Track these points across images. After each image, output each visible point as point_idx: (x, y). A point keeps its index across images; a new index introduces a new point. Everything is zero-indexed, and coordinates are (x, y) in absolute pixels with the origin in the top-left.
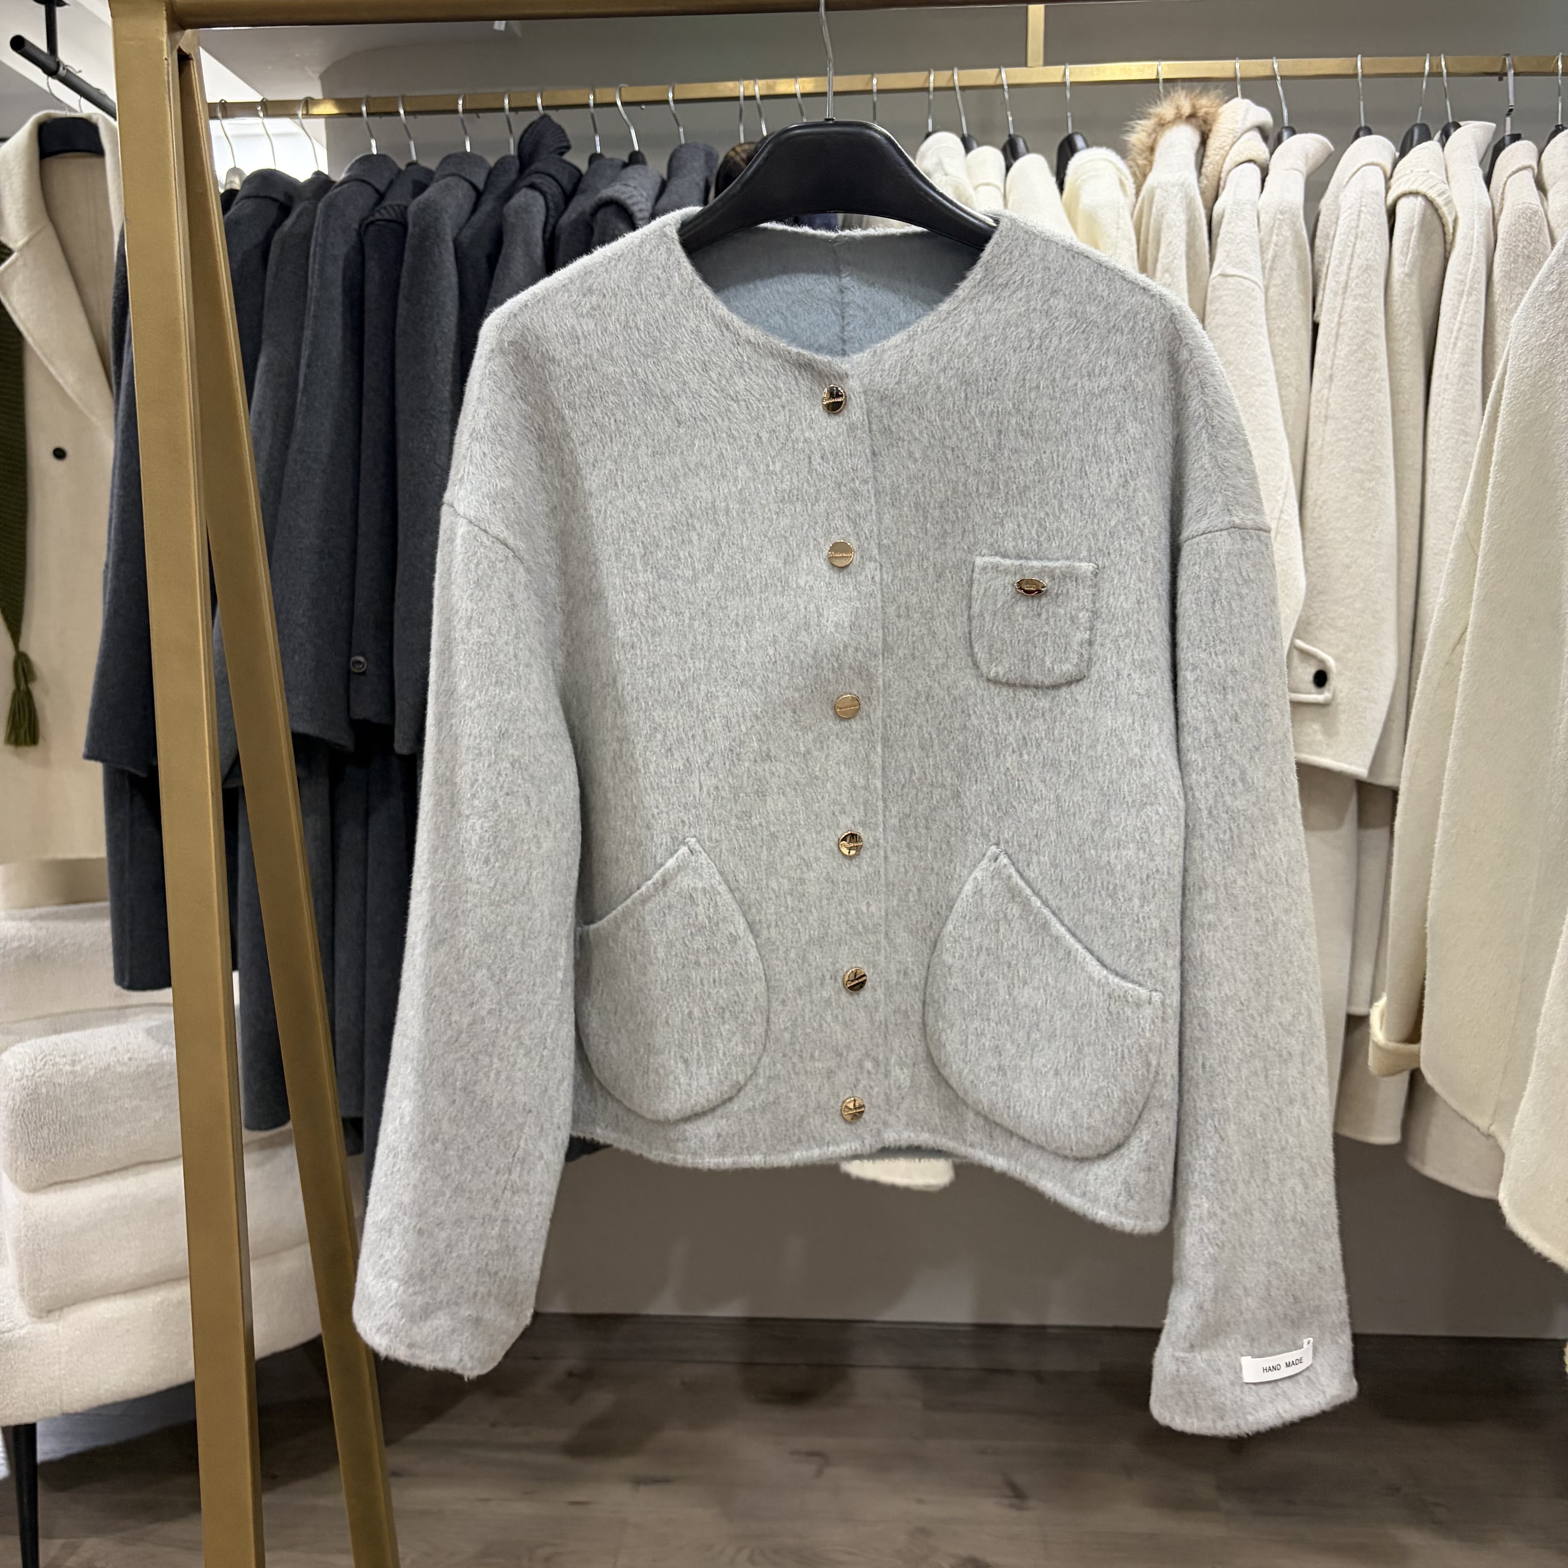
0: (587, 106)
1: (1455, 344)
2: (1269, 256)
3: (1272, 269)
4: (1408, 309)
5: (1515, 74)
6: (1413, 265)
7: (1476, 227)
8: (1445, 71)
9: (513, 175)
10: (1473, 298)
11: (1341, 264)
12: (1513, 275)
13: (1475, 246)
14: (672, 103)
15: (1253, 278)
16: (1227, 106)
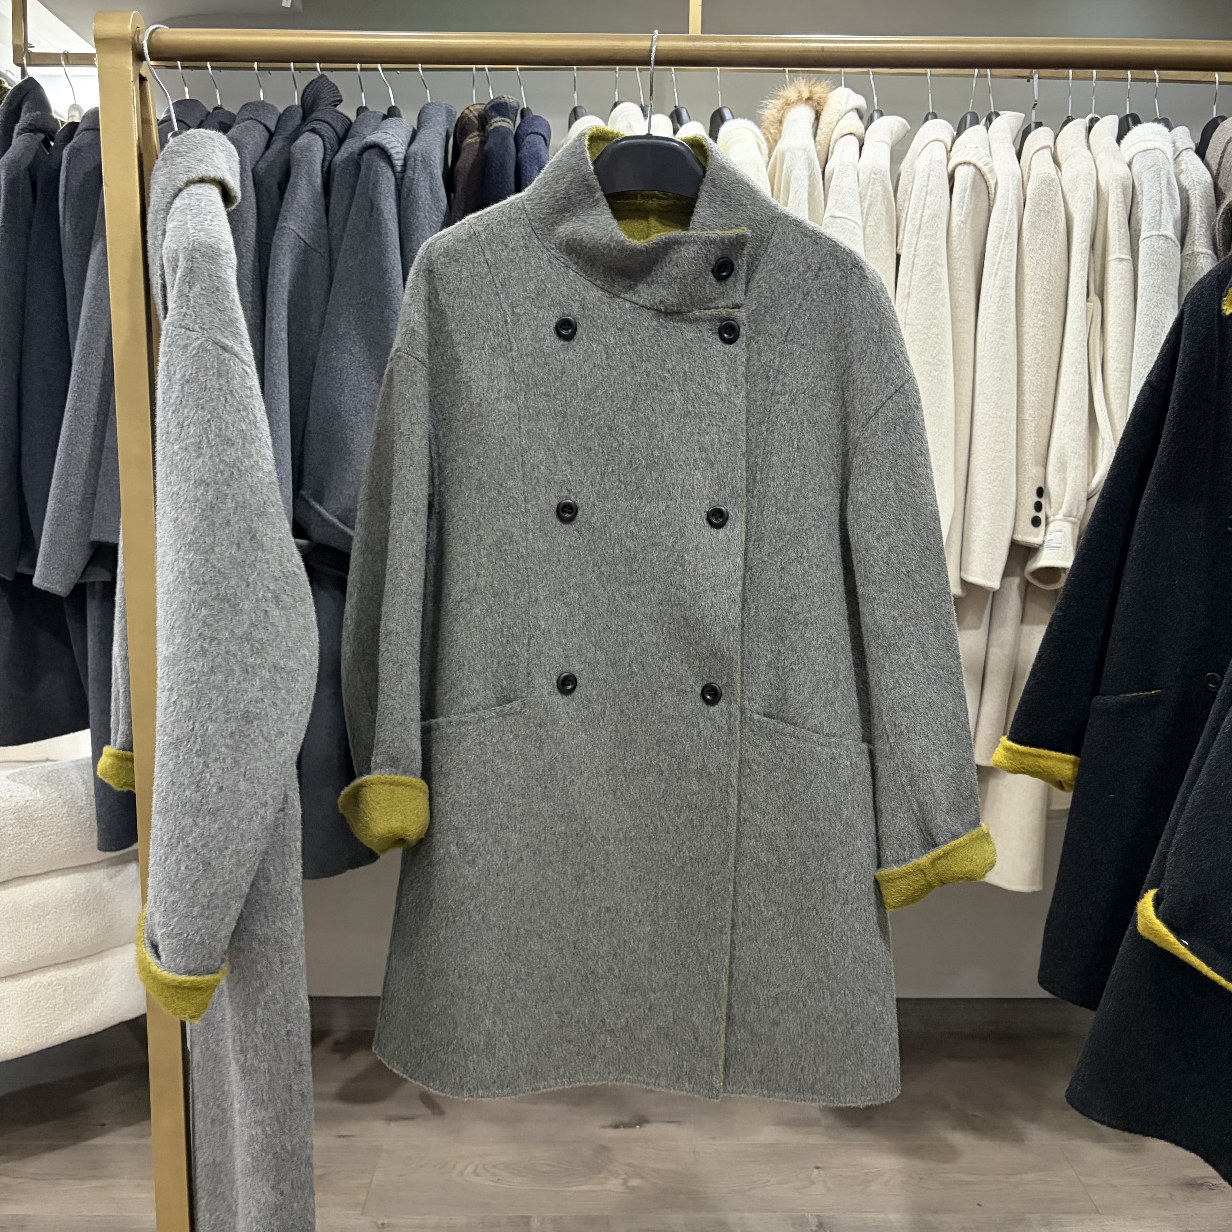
0: (355, 69)
1: (996, 273)
2: (866, 204)
3: (868, 214)
4: (963, 247)
5: (1039, 78)
6: (967, 215)
7: (1011, 189)
8: (989, 75)
9: (297, 120)
10: (1008, 241)
11: (916, 212)
12: (1037, 224)
13: (1010, 203)
14: (421, 71)
15: (854, 219)
16: (834, 92)
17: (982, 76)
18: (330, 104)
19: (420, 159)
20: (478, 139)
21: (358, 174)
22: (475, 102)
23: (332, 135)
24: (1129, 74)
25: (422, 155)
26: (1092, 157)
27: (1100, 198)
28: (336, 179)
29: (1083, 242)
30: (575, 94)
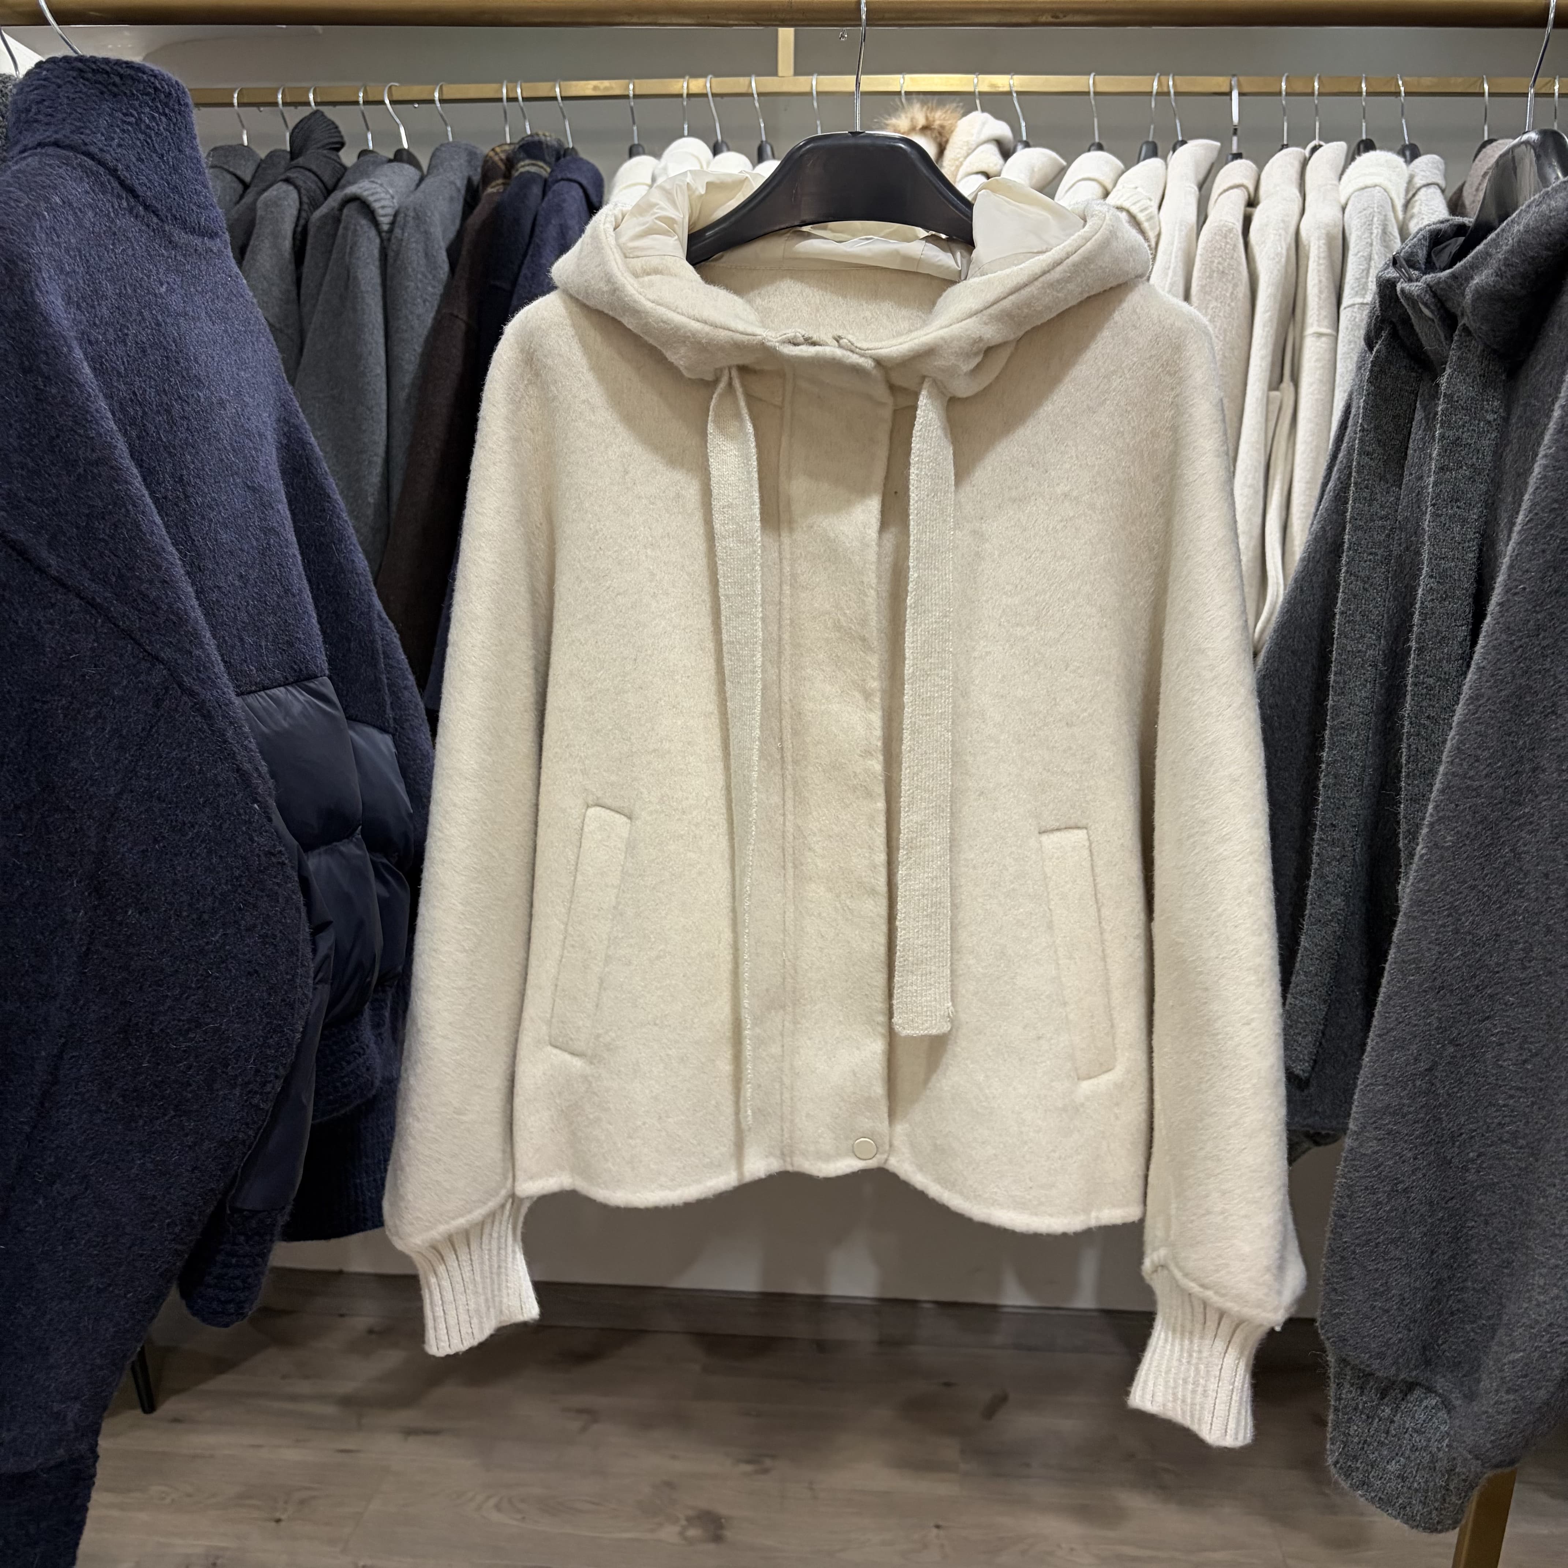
0: (357, 103)
5: (1241, 94)
7: (1176, 243)
8: (1172, 91)
12: (1208, 289)
13: (1173, 260)
14: (438, 104)
16: (965, 119)
17: (1163, 94)
18: (323, 147)
19: (412, 214)
20: (501, 188)
21: (335, 234)
22: (508, 141)
23: (314, 186)
24: (1363, 85)
25: (415, 209)
26: (1301, 200)
27: (1301, 253)
28: (310, 240)
29: (1266, 311)
30: (635, 128)
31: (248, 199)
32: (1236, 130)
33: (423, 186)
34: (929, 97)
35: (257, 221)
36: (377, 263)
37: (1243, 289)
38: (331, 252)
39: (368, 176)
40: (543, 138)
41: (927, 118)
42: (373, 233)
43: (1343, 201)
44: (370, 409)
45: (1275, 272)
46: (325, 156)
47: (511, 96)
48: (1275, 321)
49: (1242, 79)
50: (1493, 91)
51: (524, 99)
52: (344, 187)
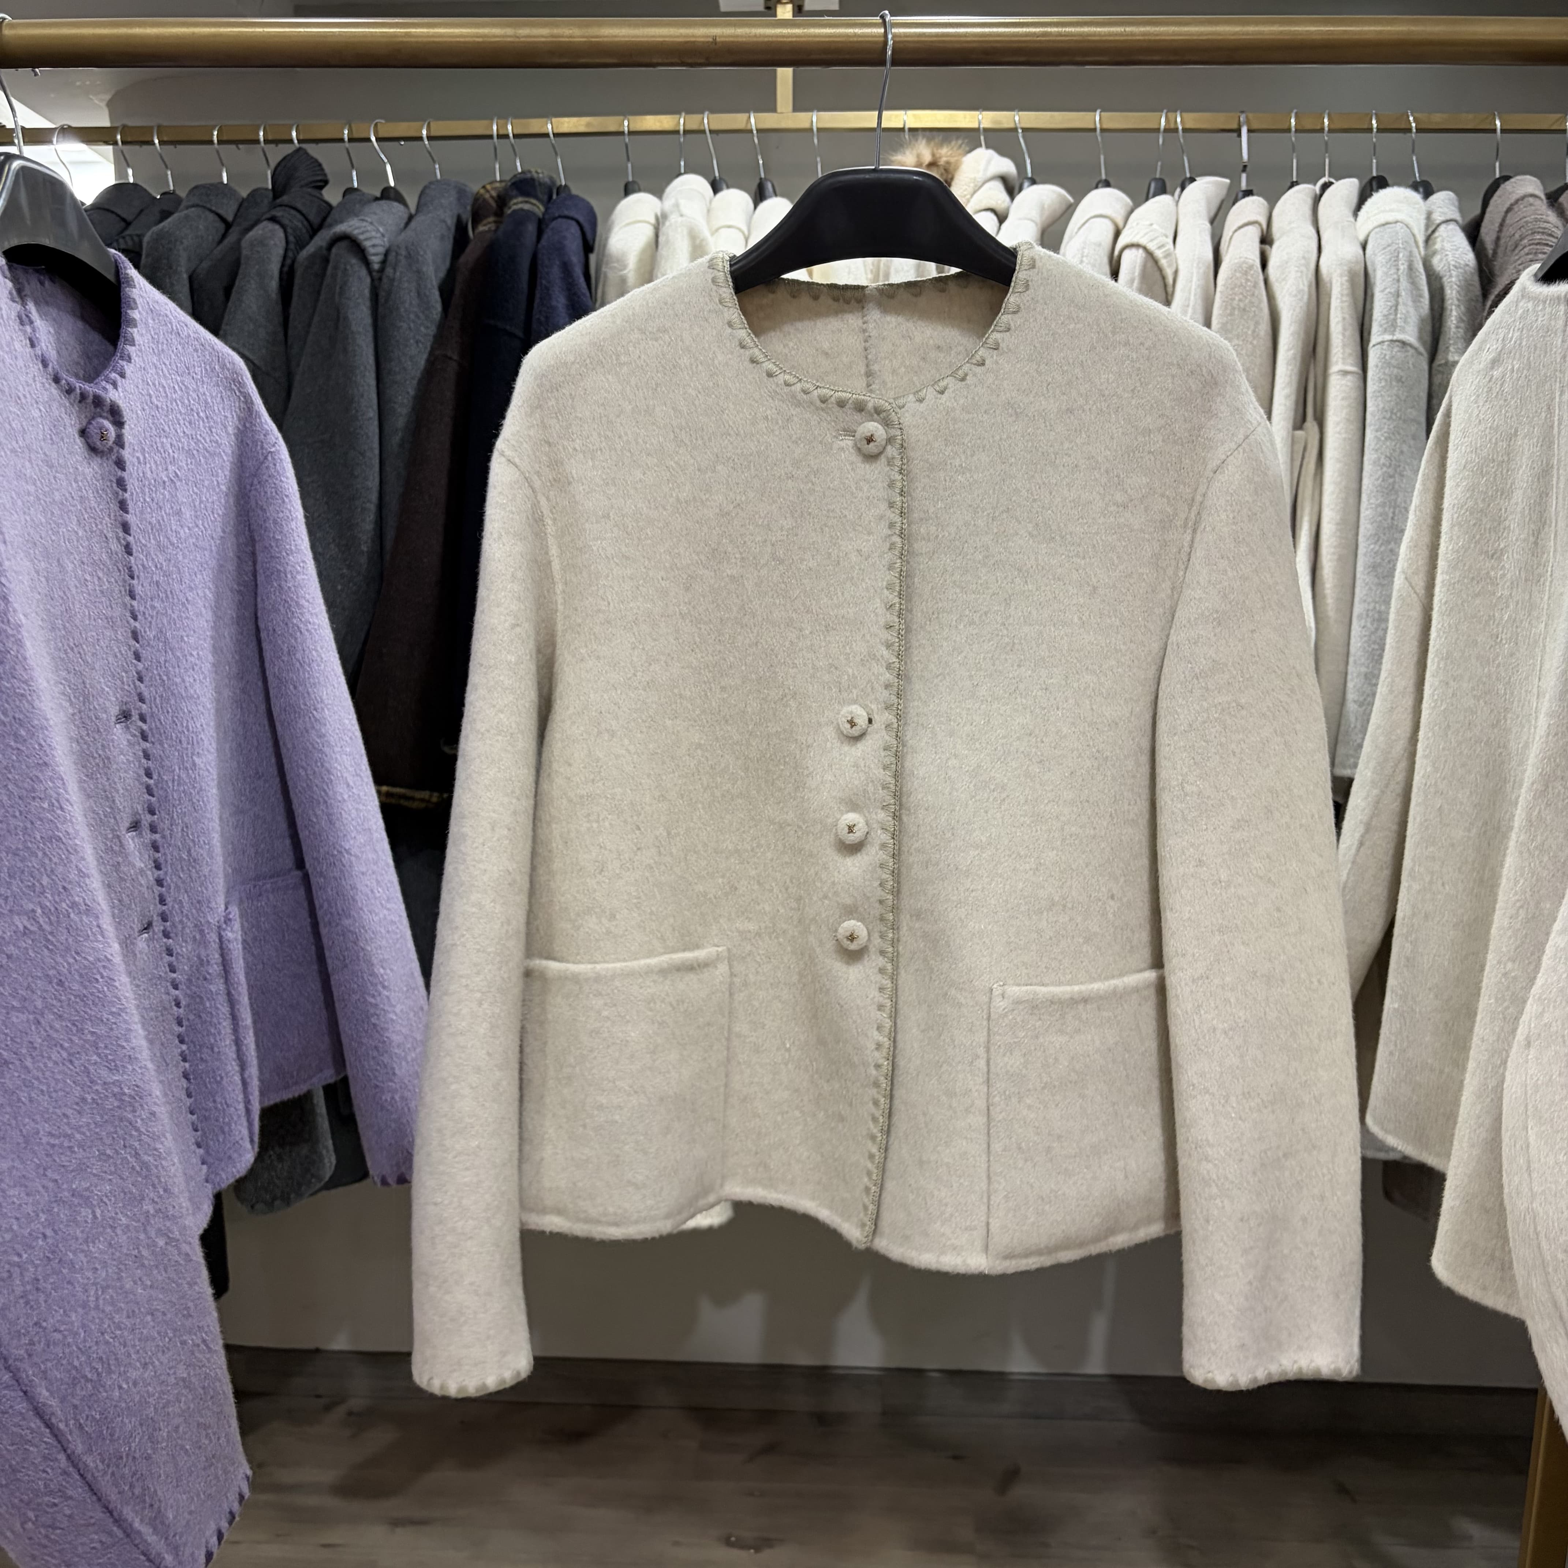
0: (342, 140)
7: (1197, 277)
8: (1180, 128)
9: (262, 207)
12: (1229, 326)
13: (1192, 298)
14: (426, 142)
16: (970, 156)
17: (1171, 130)
18: (307, 185)
19: (403, 252)
20: (493, 227)
21: (323, 275)
22: (498, 178)
23: (300, 225)
24: (1374, 122)
25: (407, 248)
26: (1316, 236)
27: (1321, 290)
28: (297, 281)
29: (1289, 350)
30: (630, 165)
31: (231, 238)
32: (1245, 167)
33: (413, 224)
34: (935, 133)
35: (243, 261)
36: (368, 303)
37: (1264, 327)
38: (319, 293)
39: (356, 215)
40: (535, 175)
41: (933, 155)
42: (364, 272)
43: (1362, 237)
44: (363, 454)
45: (1298, 310)
46: (310, 194)
47: (501, 132)
48: (1299, 358)
49: (1251, 115)
50: (1505, 127)
51: (515, 136)
52: (331, 226)
